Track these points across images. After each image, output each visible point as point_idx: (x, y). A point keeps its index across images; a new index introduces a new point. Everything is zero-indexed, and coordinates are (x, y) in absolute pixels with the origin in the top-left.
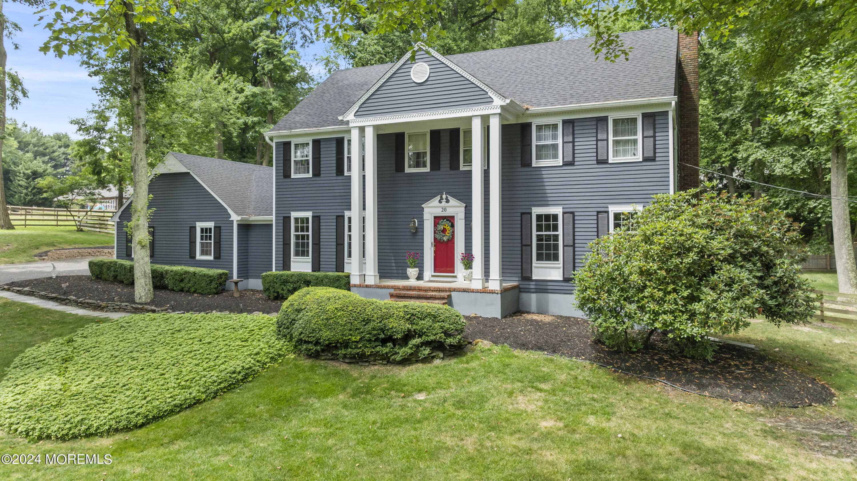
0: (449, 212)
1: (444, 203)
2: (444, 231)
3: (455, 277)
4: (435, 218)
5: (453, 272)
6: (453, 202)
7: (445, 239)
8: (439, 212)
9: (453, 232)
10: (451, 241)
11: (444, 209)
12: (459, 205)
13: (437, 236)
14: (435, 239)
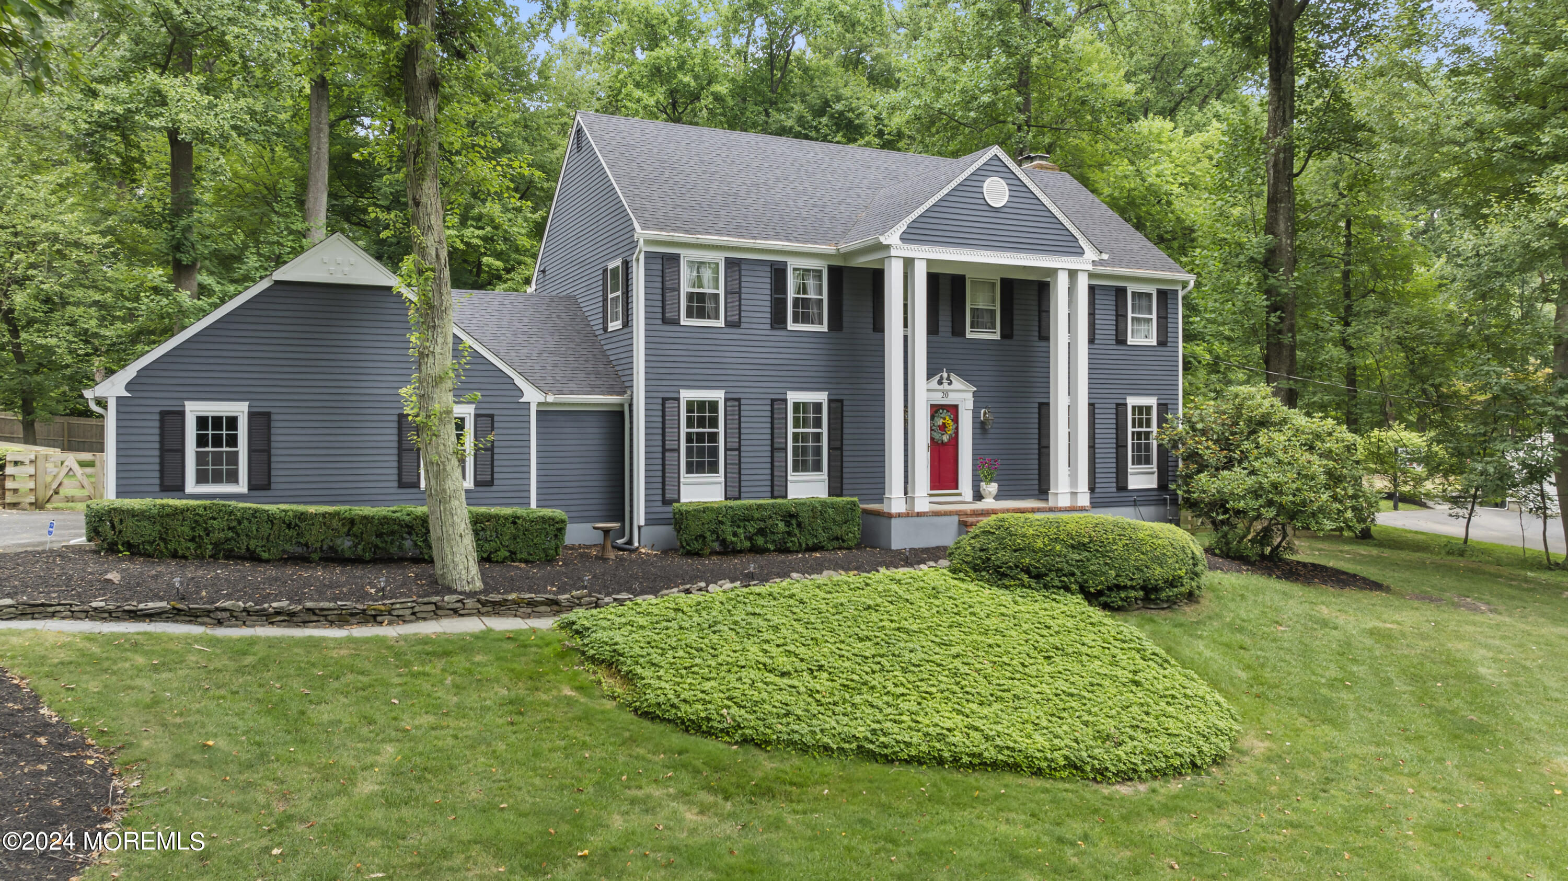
0: (952, 399)
1: (946, 386)
2: (943, 427)
3: (960, 495)
4: (932, 406)
5: (957, 488)
6: (958, 383)
7: (945, 438)
8: (938, 399)
9: (957, 428)
10: (955, 440)
11: (946, 393)
12: (963, 388)
13: (937, 436)
14: (932, 439)
